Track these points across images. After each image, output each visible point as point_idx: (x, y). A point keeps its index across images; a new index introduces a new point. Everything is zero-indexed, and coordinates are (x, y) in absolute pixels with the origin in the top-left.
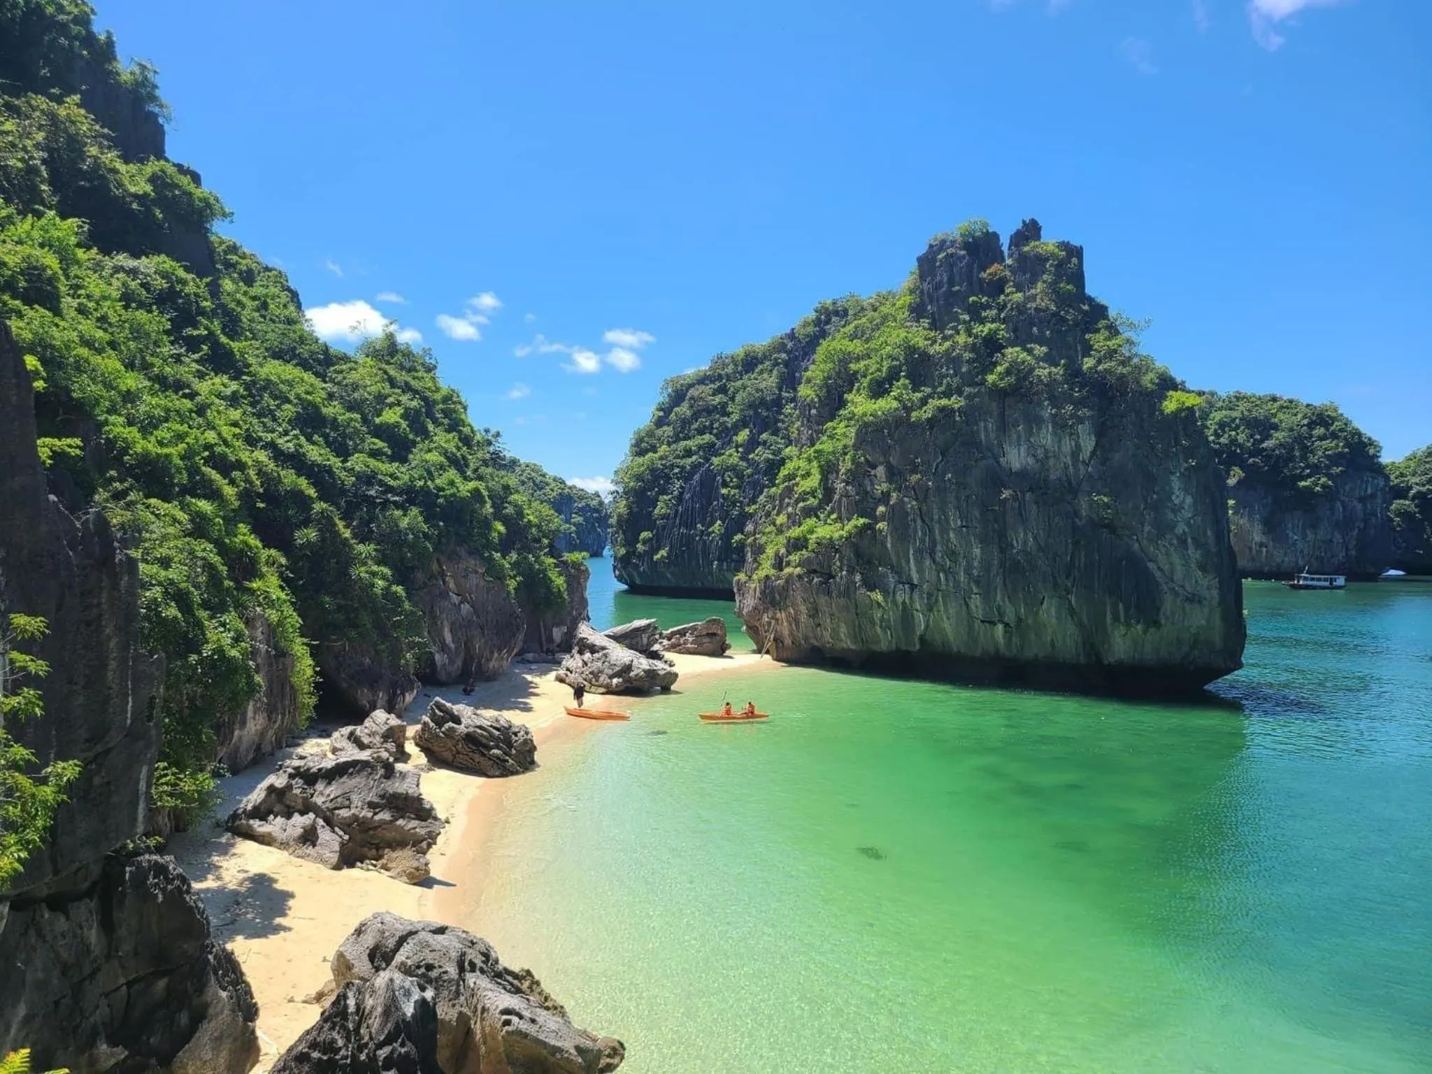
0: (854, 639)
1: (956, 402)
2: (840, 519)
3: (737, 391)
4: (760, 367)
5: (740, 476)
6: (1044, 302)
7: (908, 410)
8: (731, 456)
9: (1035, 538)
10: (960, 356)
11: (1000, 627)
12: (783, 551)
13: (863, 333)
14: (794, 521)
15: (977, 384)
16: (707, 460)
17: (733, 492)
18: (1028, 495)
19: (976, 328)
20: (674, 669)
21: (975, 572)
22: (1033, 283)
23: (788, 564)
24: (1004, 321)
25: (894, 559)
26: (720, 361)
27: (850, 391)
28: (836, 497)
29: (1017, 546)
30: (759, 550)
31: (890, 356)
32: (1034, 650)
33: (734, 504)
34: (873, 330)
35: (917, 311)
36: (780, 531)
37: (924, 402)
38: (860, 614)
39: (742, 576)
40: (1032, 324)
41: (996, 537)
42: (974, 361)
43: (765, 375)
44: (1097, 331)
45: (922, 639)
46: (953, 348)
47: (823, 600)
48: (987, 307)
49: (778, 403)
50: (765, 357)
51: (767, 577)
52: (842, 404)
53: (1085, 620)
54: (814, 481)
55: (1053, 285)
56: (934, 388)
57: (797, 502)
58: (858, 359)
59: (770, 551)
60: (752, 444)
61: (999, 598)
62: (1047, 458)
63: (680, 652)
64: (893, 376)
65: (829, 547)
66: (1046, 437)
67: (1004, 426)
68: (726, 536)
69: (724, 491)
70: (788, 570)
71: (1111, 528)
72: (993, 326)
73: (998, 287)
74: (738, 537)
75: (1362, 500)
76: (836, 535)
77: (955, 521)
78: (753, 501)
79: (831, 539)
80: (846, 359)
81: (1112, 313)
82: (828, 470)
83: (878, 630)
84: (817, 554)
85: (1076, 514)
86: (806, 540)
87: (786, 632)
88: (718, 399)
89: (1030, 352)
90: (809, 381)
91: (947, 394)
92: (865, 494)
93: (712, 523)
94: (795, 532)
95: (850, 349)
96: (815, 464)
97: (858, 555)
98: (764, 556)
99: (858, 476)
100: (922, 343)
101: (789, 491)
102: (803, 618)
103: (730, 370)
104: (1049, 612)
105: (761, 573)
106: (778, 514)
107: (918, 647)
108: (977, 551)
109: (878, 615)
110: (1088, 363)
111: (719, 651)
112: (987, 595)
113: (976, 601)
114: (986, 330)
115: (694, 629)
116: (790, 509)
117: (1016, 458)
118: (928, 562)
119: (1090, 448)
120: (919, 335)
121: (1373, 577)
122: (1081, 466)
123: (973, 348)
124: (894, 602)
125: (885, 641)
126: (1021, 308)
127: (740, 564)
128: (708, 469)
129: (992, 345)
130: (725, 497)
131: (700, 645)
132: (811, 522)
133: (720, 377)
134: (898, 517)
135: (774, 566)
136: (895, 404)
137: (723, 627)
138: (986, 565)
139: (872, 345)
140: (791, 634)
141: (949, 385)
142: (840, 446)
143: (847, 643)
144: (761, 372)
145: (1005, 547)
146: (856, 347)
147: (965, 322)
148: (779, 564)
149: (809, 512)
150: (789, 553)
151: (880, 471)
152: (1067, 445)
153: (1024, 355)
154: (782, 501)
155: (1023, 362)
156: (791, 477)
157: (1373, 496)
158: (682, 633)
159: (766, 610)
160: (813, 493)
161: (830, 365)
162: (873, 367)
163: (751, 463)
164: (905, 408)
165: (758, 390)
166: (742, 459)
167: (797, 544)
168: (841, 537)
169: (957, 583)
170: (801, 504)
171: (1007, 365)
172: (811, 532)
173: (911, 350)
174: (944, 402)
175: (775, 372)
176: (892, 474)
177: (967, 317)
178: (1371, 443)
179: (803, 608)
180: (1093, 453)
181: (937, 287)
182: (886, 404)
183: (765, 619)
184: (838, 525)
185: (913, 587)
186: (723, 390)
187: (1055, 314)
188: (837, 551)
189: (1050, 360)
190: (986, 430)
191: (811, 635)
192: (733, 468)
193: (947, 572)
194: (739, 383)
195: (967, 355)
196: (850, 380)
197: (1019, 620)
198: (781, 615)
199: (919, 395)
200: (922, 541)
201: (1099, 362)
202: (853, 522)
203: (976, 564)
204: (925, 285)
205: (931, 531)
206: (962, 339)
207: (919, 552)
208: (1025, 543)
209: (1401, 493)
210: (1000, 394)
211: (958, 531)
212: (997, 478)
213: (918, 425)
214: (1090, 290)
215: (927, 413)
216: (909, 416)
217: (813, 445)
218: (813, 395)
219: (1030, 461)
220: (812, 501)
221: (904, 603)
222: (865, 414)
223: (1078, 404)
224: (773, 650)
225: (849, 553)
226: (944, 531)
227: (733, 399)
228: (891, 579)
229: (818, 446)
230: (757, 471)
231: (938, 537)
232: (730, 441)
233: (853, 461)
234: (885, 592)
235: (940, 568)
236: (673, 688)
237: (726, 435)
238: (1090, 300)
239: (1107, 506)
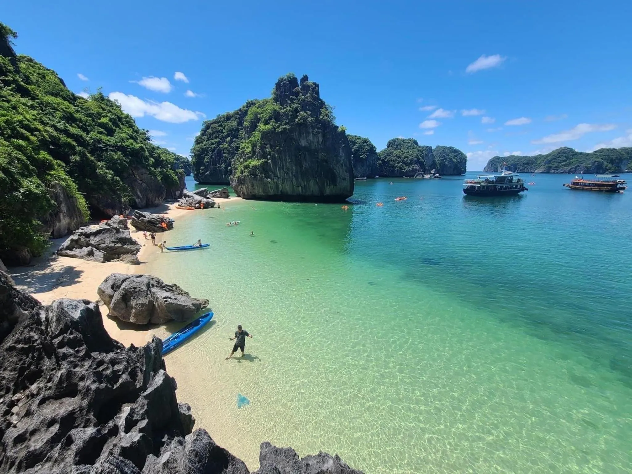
0: (264, 193)
1: (287, 127)
2: (258, 159)
3: (225, 127)
4: (232, 119)
5: (228, 151)
6: (310, 99)
7: (275, 129)
8: (225, 145)
9: (308, 164)
10: (288, 113)
11: (300, 187)
12: (243, 169)
13: (261, 106)
14: (245, 160)
15: (293, 122)
16: (219, 146)
17: (227, 155)
18: (307, 153)
19: (292, 106)
20: (215, 202)
21: (294, 173)
22: (307, 93)
23: (244, 172)
24: (299, 104)
25: (273, 170)
26: (219, 117)
27: (259, 123)
28: (257, 154)
29: (304, 166)
30: (236, 169)
31: (269, 113)
32: (308, 193)
33: (227, 159)
34: (264, 105)
35: (276, 100)
36: (241, 163)
37: (279, 127)
38: (265, 185)
39: (232, 177)
40: (307, 106)
41: (299, 164)
42: (292, 115)
43: (233, 121)
44: (323, 108)
45: (281, 191)
46: (286, 111)
47: (255, 182)
48: (295, 99)
49: (237, 130)
50: (233, 117)
51: (239, 176)
52: (256, 126)
53: (320, 185)
54: (250, 149)
55: (312, 95)
56: (281, 123)
57: (246, 155)
58: (260, 114)
59: (239, 169)
60: (231, 142)
61: (300, 180)
62: (311, 143)
63: (215, 197)
64: (270, 119)
65: (255, 167)
66: (311, 137)
67: (300, 134)
68: (226, 168)
69: (224, 155)
70: (244, 174)
71: (326, 162)
72: (297, 105)
73: (297, 94)
74: (229, 168)
75: (372, 161)
76: (257, 164)
77: (288, 160)
78: (233, 158)
79: (256, 165)
80: (256, 114)
81: (326, 104)
82: (254, 146)
83: (270, 190)
84: (252, 169)
85: (318, 158)
86: (249, 166)
87: (245, 191)
88: (220, 128)
89: (306, 113)
90: (246, 120)
91: (285, 124)
92: (264, 153)
93: (221, 164)
94: (246, 164)
95: (258, 111)
96: (250, 144)
97: (264, 169)
98: (237, 171)
99: (262, 147)
100: (278, 109)
101: (243, 152)
102: (250, 187)
103: (223, 119)
104: (312, 183)
105: (237, 175)
106: (241, 158)
107: (280, 193)
108: (294, 168)
109: (269, 185)
110: (321, 117)
111: (227, 197)
112: (297, 179)
113: (294, 181)
114: (295, 106)
115: (219, 191)
116: (244, 157)
117: (303, 143)
118: (282, 171)
119: (321, 141)
120: (277, 107)
121: (374, 178)
122: (319, 146)
123: (292, 111)
124: (274, 182)
125: (272, 192)
126: (304, 100)
127: (231, 174)
128: (219, 149)
129: (296, 111)
130: (225, 157)
131: (221, 195)
132: (250, 160)
133: (220, 122)
134: (273, 158)
135: (240, 173)
136: (271, 127)
137: (227, 190)
138: (297, 172)
139: (264, 109)
140: (247, 191)
141: (286, 121)
142: (257, 139)
143: (262, 193)
144: (232, 121)
145: (301, 167)
146: (259, 110)
147: (289, 103)
148: (242, 172)
149: (249, 158)
150: (244, 169)
151: (268, 146)
152: (316, 140)
153: (305, 114)
154: (241, 155)
155: (305, 116)
156: (243, 148)
157: (374, 160)
158: (216, 192)
159: (239, 185)
160: (250, 153)
161: (252, 116)
162: (265, 116)
163: (231, 147)
164: (274, 128)
165: (232, 126)
166: (229, 146)
167: (247, 167)
168: (259, 165)
169: (289, 177)
170: (247, 156)
171: (300, 117)
172: (250, 163)
173: (275, 111)
174: (284, 126)
175: (236, 121)
176: (271, 147)
177: (290, 102)
178: (375, 147)
179: (250, 185)
180: (322, 142)
181: (282, 92)
182: (269, 127)
183: (239, 188)
184: (258, 161)
185: (278, 178)
186: (221, 125)
187: (313, 103)
188: (258, 168)
189: (311, 116)
190: (295, 135)
191: (252, 191)
192: (226, 148)
193: (287, 174)
194: (226, 124)
195: (290, 113)
196: (258, 120)
197: (305, 186)
198: (244, 187)
199: (278, 124)
200: (280, 165)
201: (324, 117)
202: (262, 160)
203: (294, 171)
204: (278, 92)
205: (282, 162)
206: (288, 108)
207: (279, 168)
208: (306, 166)
209: (379, 159)
210: (299, 125)
211: (289, 163)
212: (299, 148)
213: (278, 133)
214: (321, 97)
215: (280, 130)
216: (275, 130)
217: (249, 139)
218: (248, 124)
219: (307, 143)
220: (250, 155)
221: (276, 182)
222: (263, 129)
223: (319, 128)
224: (242, 196)
225: (261, 169)
226: (286, 162)
227: (224, 128)
228: (273, 176)
229: (251, 139)
230: (233, 149)
231: (284, 164)
232: (225, 141)
233: (261, 143)
234: (271, 179)
235: (285, 172)
236: (215, 206)
237: (224, 139)
238: (321, 100)
239: (325, 156)
